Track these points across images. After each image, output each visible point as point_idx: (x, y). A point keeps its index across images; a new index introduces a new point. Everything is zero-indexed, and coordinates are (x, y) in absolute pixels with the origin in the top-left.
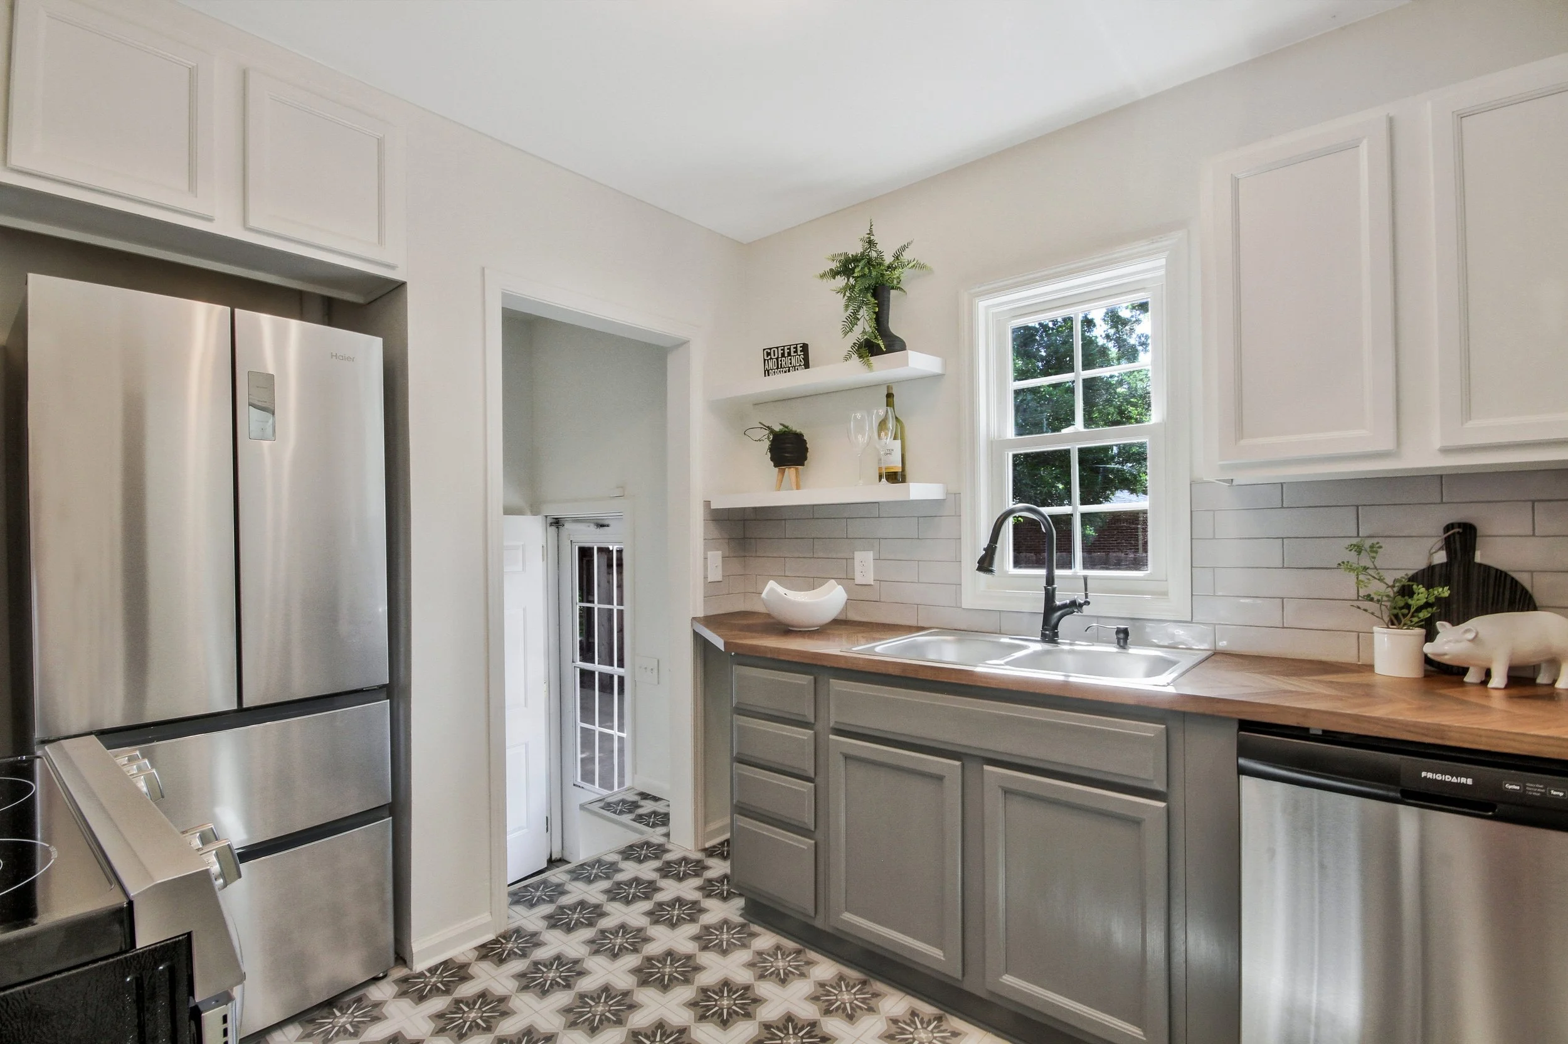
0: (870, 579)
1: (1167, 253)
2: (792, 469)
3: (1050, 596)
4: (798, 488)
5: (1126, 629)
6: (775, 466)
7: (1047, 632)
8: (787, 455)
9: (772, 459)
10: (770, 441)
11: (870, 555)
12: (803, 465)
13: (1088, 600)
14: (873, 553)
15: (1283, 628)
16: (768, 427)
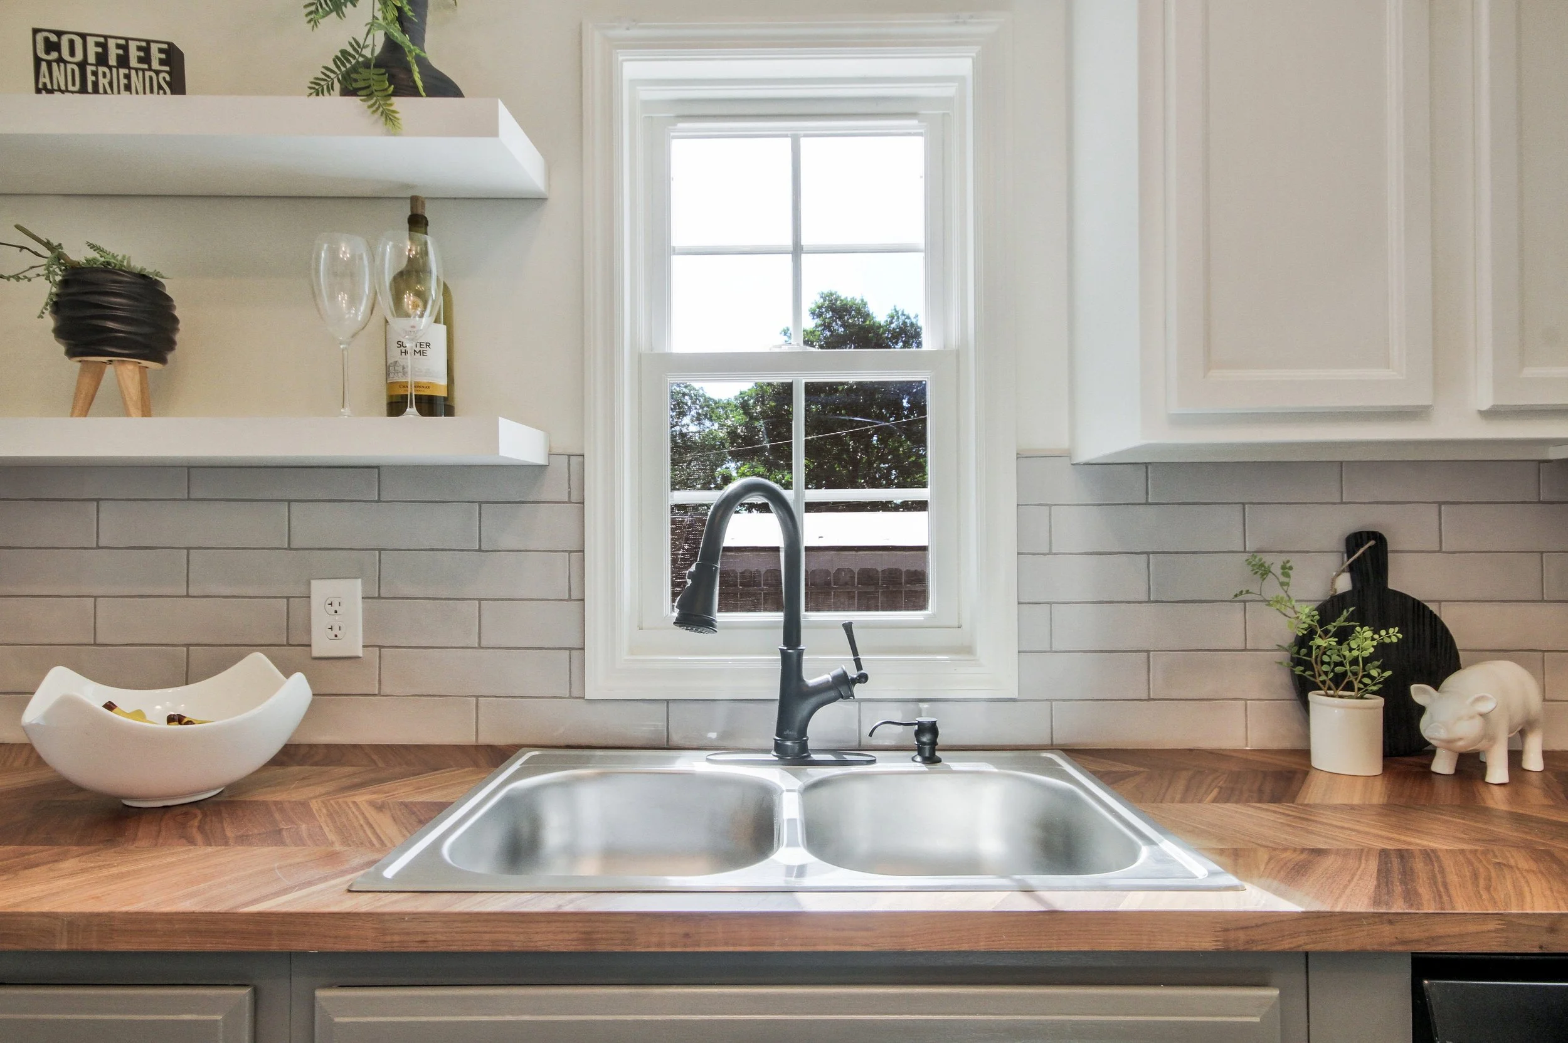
0: (353, 643)
1: (977, 48)
2: (130, 367)
3: (791, 666)
4: (146, 412)
5: (934, 724)
6: (71, 353)
7: (789, 743)
8: (111, 325)
9: (61, 332)
10: (54, 283)
11: (356, 587)
12: (162, 360)
13: (862, 671)
14: (364, 584)
15: (1149, 699)
16: (48, 245)
